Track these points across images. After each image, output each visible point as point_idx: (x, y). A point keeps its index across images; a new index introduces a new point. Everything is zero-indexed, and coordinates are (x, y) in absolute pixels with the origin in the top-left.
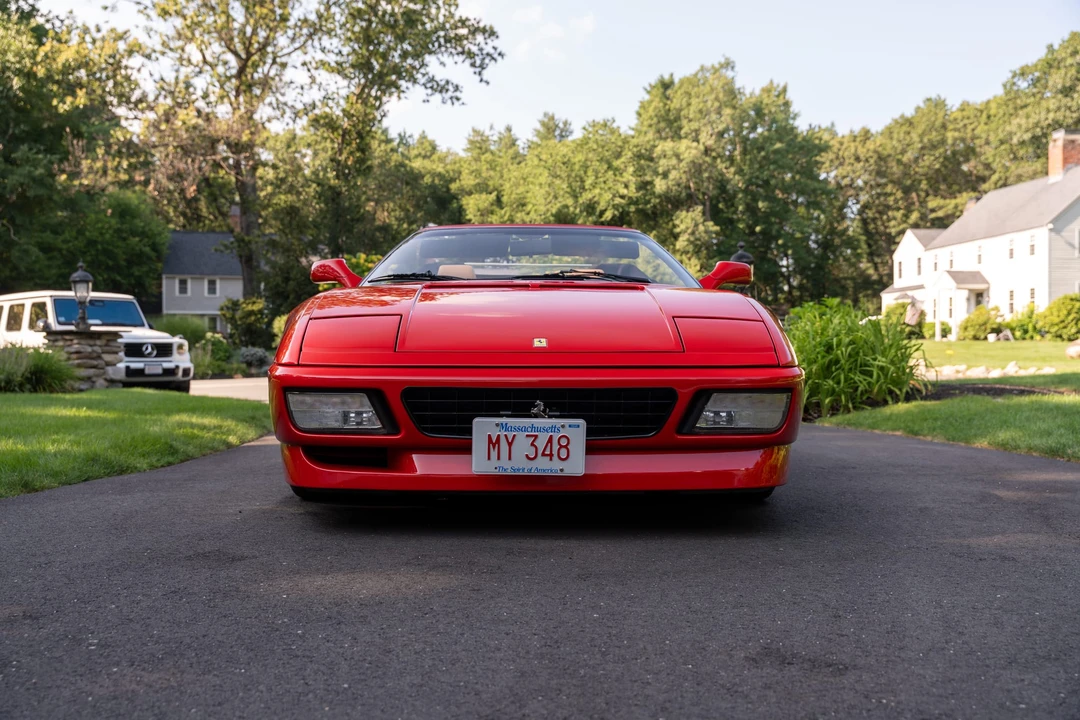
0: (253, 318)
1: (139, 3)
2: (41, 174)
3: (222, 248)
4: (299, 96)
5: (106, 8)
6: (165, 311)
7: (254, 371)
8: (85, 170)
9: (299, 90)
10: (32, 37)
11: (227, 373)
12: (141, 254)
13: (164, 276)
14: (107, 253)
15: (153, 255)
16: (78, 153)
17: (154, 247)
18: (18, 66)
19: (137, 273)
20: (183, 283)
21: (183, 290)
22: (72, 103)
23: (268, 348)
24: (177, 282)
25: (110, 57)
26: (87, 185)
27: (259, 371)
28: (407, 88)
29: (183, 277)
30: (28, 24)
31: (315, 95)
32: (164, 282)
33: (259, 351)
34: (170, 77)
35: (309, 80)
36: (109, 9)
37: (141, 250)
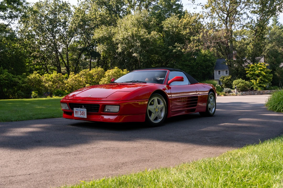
0: (228, 81)
1: (202, 6)
2: (179, 49)
3: (223, 63)
4: (244, 22)
5: (194, 8)
6: (215, 79)
7: (227, 94)
8: (189, 47)
9: (244, 20)
10: (178, 18)
11: (220, 95)
12: (209, 65)
13: (215, 70)
14: (201, 65)
15: (212, 65)
16: (187, 43)
17: (212, 63)
18: (175, 25)
19: (208, 70)
20: (219, 72)
21: (219, 73)
22: (186, 32)
23: (232, 88)
24: (218, 71)
25: (194, 20)
26: (189, 51)
27: (228, 94)
28: (279, 14)
29: (219, 70)
30: (177, 15)
31: (249, 20)
32: (215, 71)
33: (229, 89)
34: (209, 22)
35: (247, 17)
36: (195, 8)
37: (209, 64)
